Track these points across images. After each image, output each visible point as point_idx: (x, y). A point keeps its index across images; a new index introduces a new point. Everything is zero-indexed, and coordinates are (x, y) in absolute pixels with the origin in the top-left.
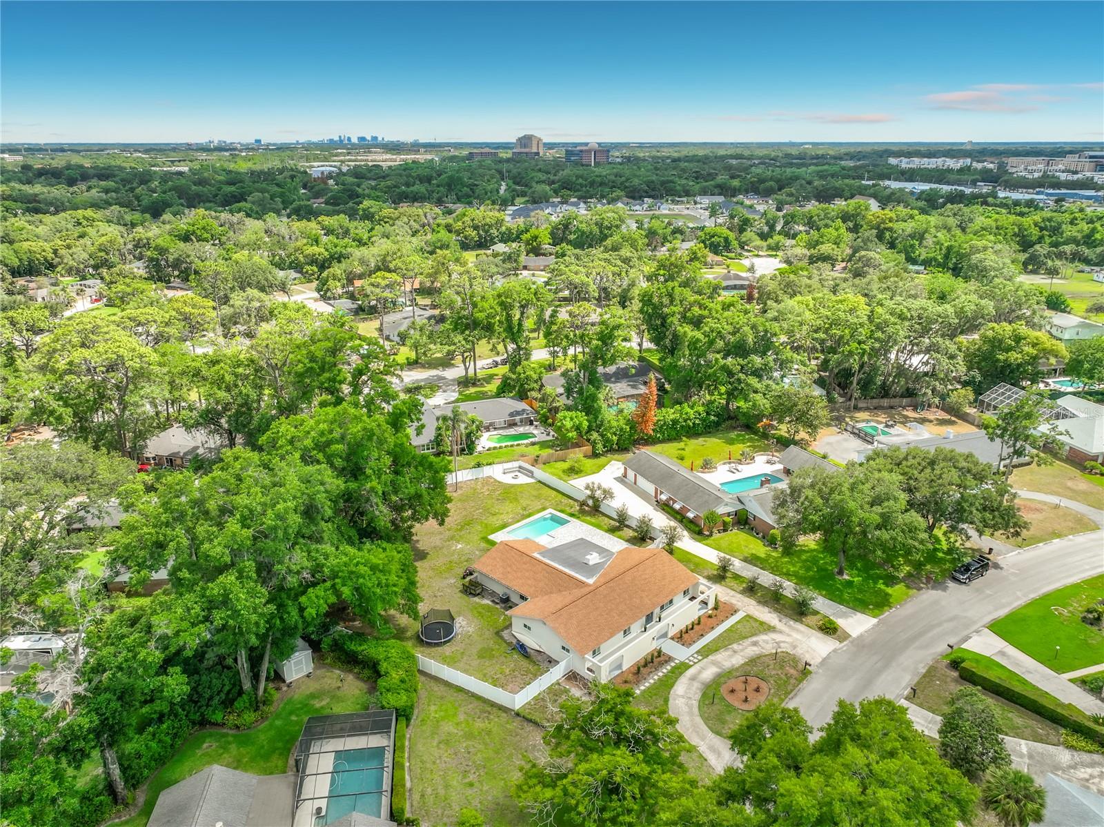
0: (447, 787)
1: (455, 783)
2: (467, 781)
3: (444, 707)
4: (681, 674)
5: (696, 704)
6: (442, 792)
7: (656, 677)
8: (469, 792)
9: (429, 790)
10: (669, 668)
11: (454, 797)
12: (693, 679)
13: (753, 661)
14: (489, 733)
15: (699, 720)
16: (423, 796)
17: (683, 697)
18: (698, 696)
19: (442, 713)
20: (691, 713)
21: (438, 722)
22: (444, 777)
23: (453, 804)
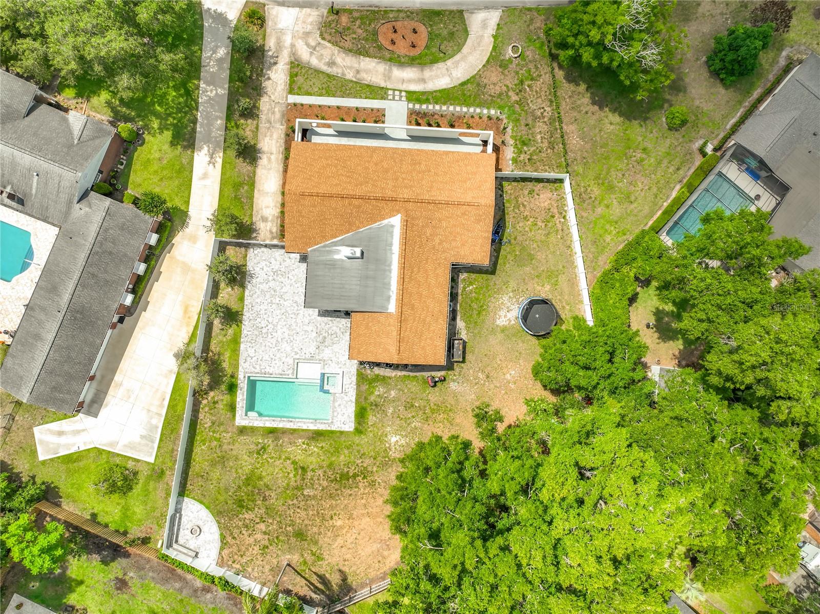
0: (659, 163)
1: (652, 160)
2: (644, 156)
3: (602, 232)
4: (424, 93)
5: (449, 63)
6: (665, 162)
7: (444, 108)
8: (650, 146)
9: (671, 170)
10: (424, 107)
11: (662, 150)
12: (423, 81)
13: (360, 52)
14: (597, 178)
15: (465, 50)
16: (678, 169)
17: (450, 75)
18: (441, 65)
19: (608, 226)
20: (464, 58)
21: (616, 223)
22: (654, 172)
23: (668, 145)
